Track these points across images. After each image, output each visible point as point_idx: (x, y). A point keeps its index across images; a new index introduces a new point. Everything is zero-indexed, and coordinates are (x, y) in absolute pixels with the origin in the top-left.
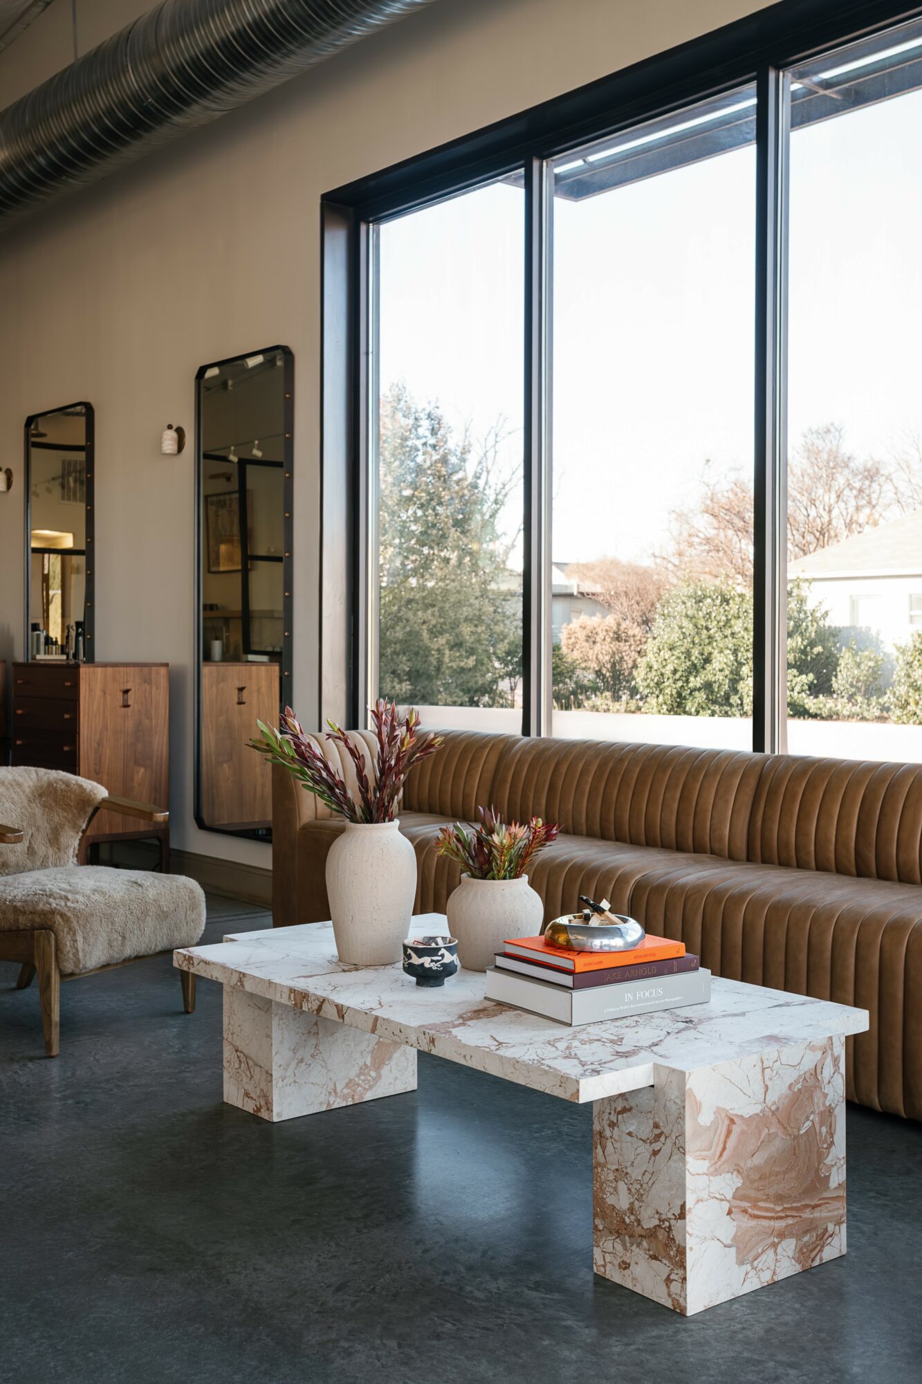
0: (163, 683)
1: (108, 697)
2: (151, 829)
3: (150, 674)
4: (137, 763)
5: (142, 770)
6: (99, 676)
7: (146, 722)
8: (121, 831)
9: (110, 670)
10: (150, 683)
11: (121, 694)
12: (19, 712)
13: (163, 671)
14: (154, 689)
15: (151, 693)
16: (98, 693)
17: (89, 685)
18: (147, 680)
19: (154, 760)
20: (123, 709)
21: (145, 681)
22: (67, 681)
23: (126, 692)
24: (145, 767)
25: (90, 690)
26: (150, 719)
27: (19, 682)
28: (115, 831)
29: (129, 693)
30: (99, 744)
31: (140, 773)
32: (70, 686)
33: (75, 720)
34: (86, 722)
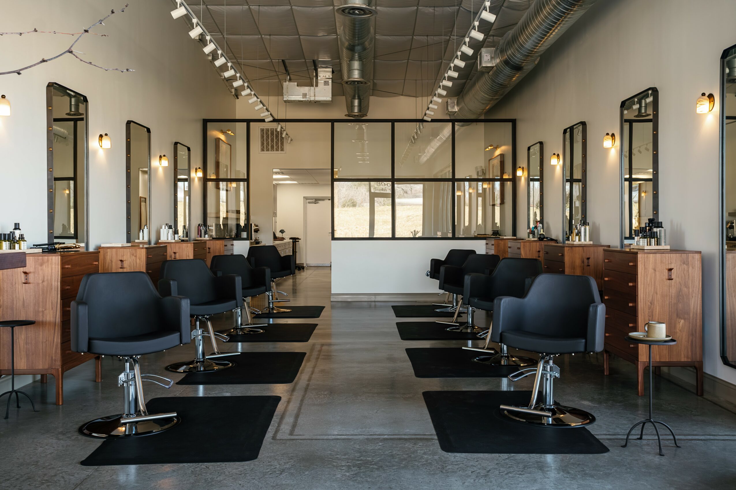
0: (698, 264)
1: (657, 273)
2: (689, 360)
3: (687, 258)
4: (678, 316)
5: (682, 321)
6: (651, 259)
7: (685, 290)
8: (667, 360)
9: (658, 256)
10: (688, 264)
11: (667, 271)
12: (606, 279)
13: (697, 256)
14: (690, 268)
15: (688, 271)
16: (651, 270)
17: (644, 265)
18: (685, 262)
19: (691, 315)
20: (668, 281)
21: (684, 263)
22: (631, 262)
23: (670, 270)
24: (685, 319)
25: (645, 268)
26: (688, 288)
27: (606, 261)
28: (663, 360)
29: (673, 271)
30: (651, 303)
31: (681, 323)
32: (633, 265)
33: (635, 288)
34: (642, 290)
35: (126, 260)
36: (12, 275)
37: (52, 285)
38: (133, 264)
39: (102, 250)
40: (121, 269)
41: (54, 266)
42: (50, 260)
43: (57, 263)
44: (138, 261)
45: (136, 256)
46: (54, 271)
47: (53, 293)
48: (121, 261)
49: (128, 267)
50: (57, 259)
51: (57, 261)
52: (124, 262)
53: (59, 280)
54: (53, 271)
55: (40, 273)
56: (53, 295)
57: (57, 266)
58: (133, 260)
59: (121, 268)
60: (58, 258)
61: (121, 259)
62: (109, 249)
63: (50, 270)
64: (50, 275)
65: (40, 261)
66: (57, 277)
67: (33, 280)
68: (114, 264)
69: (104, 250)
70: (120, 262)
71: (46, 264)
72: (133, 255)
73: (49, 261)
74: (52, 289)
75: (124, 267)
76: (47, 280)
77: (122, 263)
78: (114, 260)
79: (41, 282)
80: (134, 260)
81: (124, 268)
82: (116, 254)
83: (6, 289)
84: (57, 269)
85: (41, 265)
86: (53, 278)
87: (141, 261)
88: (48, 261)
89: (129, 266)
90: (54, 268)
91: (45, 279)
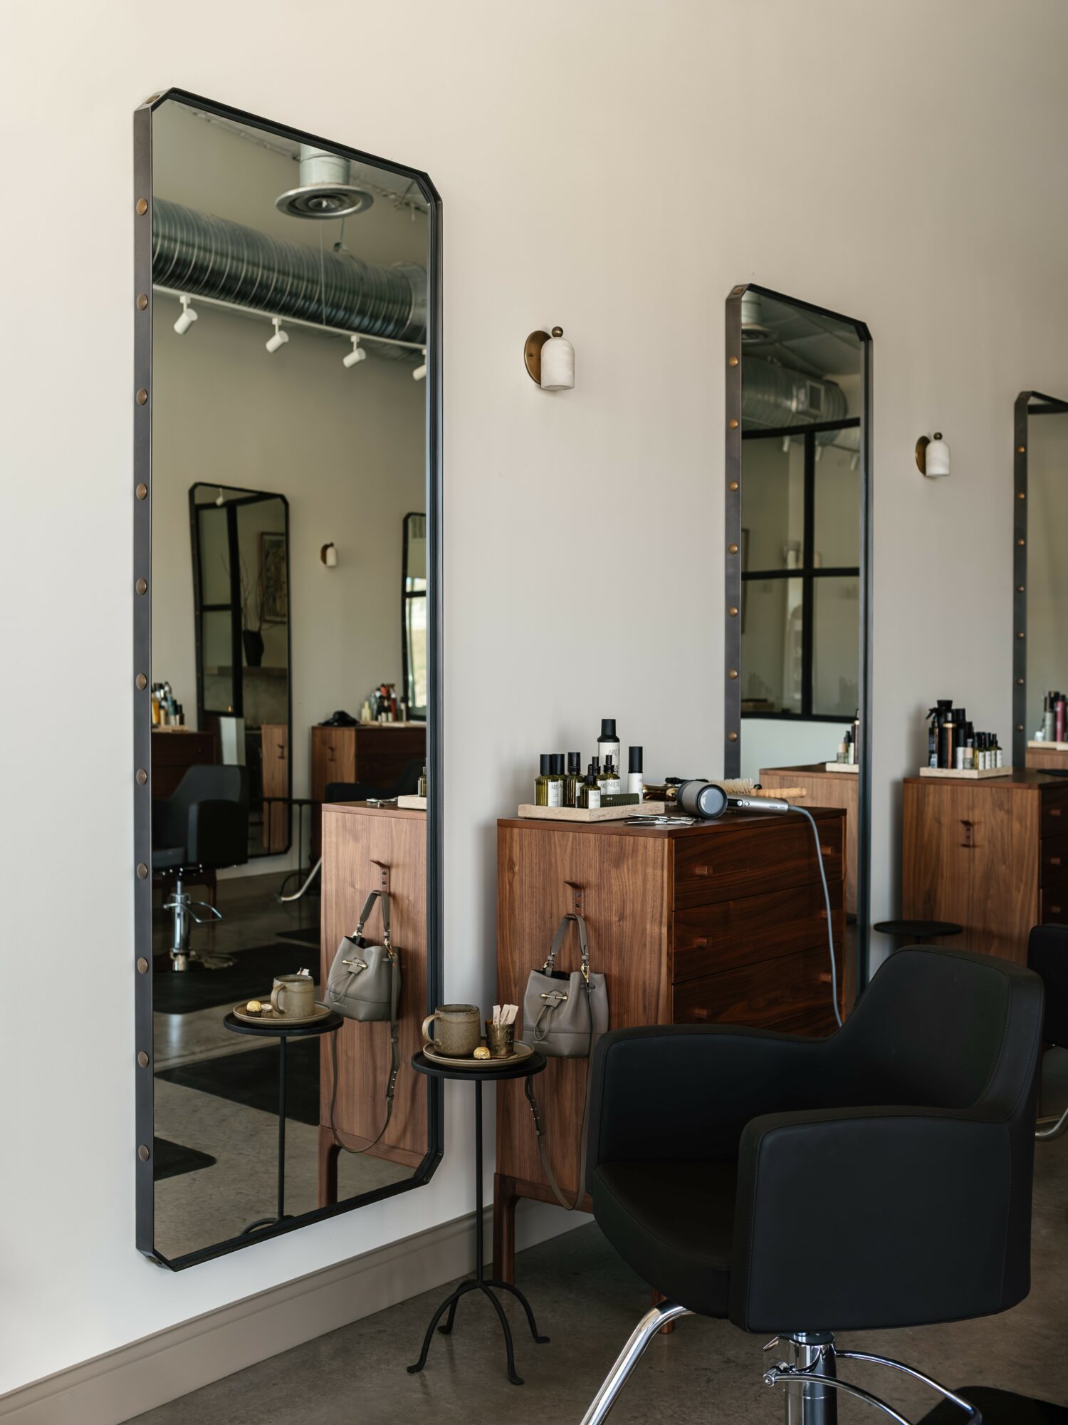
35: (980, 823)
36: (544, 888)
37: (644, 930)
38: (1000, 837)
39: (913, 787)
40: (966, 850)
41: (650, 871)
42: (641, 850)
43: (659, 860)
44: (1016, 826)
45: (1009, 812)
46: (651, 888)
47: (648, 960)
48: (967, 824)
49: (986, 844)
50: (660, 848)
51: (660, 854)
52: (976, 827)
53: (665, 920)
54: (650, 886)
55: (615, 889)
56: (648, 967)
57: (659, 872)
58: (1002, 821)
59: (964, 846)
60: (663, 843)
61: (966, 818)
62: (932, 786)
63: (640, 883)
64: (640, 899)
65: (613, 850)
66: (659, 908)
67: (596, 910)
68: (945, 831)
69: (918, 789)
70: (961, 828)
71: (630, 860)
72: (1001, 807)
73: (637, 850)
74: (645, 945)
75: (977, 843)
76: (633, 915)
77: (968, 830)
78: (946, 820)
79: (617, 919)
80: (1005, 822)
81: (974, 846)
82: (954, 801)
83: (527, 930)
84: (660, 882)
85: (617, 863)
86: (649, 910)
87: (1026, 827)
88: (635, 851)
89: (989, 842)
90: (650, 877)
91: (628, 911)
